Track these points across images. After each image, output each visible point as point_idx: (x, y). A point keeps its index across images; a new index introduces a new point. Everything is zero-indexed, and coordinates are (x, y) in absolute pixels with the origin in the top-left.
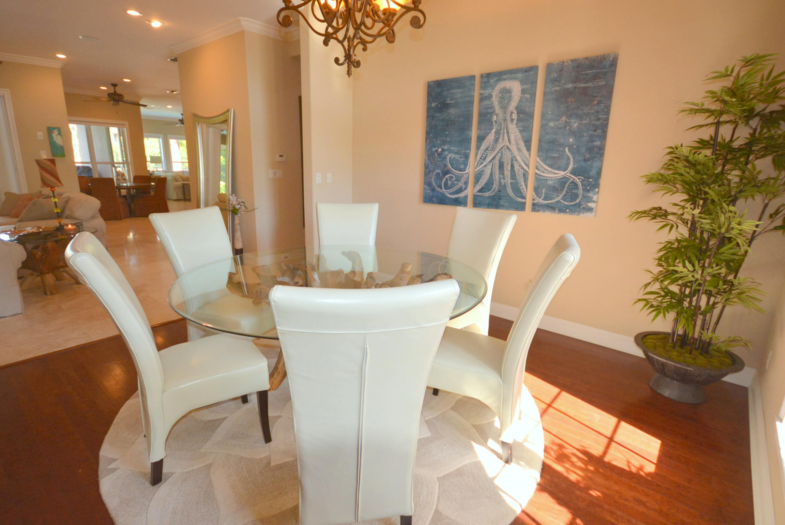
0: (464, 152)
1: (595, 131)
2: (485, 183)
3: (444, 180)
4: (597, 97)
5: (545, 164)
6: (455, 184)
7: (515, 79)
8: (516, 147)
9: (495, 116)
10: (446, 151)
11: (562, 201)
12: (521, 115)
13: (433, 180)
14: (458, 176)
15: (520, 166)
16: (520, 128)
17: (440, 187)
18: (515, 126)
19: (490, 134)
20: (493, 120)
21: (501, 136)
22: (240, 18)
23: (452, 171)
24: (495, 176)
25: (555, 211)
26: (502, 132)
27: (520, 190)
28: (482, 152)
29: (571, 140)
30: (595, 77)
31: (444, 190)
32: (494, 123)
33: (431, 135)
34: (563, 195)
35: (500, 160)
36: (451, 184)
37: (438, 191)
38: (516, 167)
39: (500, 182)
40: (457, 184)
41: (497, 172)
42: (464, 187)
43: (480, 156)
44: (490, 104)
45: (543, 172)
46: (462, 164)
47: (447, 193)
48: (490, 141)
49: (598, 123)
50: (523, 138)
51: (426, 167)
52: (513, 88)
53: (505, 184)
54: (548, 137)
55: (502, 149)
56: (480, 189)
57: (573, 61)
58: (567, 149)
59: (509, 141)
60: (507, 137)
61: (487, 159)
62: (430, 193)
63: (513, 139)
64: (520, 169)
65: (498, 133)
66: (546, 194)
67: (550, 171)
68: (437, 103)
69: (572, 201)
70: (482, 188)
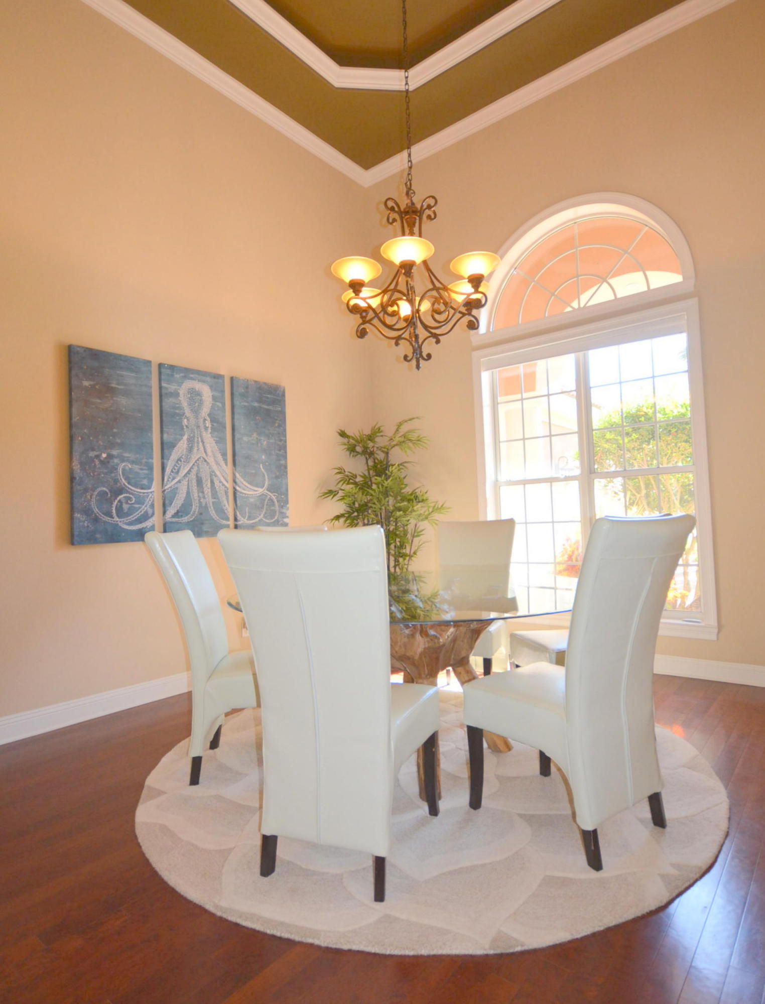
0: (146, 462)
1: (279, 450)
2: (180, 505)
3: (115, 503)
4: (276, 420)
5: (245, 480)
6: (135, 508)
7: (204, 381)
8: (213, 460)
9: (185, 420)
10: (116, 458)
11: (264, 519)
12: (215, 424)
13: (93, 503)
14: (140, 496)
15: (220, 481)
16: (215, 439)
17: (109, 514)
18: (210, 435)
19: (182, 442)
20: (183, 424)
21: (196, 445)
23: (129, 488)
24: (193, 495)
26: (196, 440)
27: (224, 510)
28: (174, 463)
29: (263, 457)
30: (273, 402)
31: (116, 519)
32: (185, 427)
33: (85, 431)
34: (264, 513)
35: (197, 474)
36: (129, 509)
37: (105, 522)
38: (217, 483)
39: (200, 502)
40: (140, 508)
41: (195, 489)
42: (150, 511)
43: (171, 468)
44: (178, 404)
45: (244, 490)
46: (145, 478)
47: (124, 524)
48: (183, 450)
49: (281, 443)
50: (220, 450)
52: (203, 391)
53: (206, 504)
54: (244, 452)
55: (198, 462)
56: (175, 513)
58: (261, 466)
59: (205, 452)
60: (202, 448)
61: (180, 474)
62: (88, 526)
63: (209, 450)
64: (222, 486)
65: (191, 440)
66: (250, 513)
67: (251, 489)
68: (92, 383)
69: (272, 519)
70: (178, 511)
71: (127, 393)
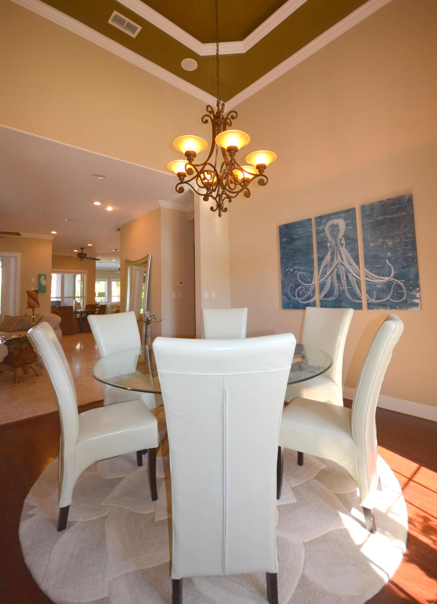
0: (309, 270)
1: (407, 246)
2: (327, 291)
3: (297, 291)
4: (402, 223)
5: (372, 273)
6: (305, 293)
7: (340, 217)
8: (347, 263)
9: (329, 243)
10: (296, 270)
11: (391, 300)
12: (347, 241)
13: (288, 291)
14: (307, 287)
15: (353, 276)
16: (349, 250)
17: (294, 296)
18: (345, 248)
19: (327, 256)
20: (328, 246)
21: (335, 256)
22: (159, 201)
23: (302, 284)
24: (335, 285)
25: (387, 308)
26: (336, 253)
27: (356, 294)
28: (323, 268)
29: (389, 254)
30: (398, 210)
31: (297, 298)
32: (329, 248)
33: (285, 260)
34: (391, 295)
35: (337, 273)
36: (302, 294)
37: (293, 300)
38: (350, 277)
39: (339, 289)
40: (307, 293)
41: (336, 282)
42: (312, 295)
43: (322, 271)
44: (324, 236)
45: (371, 279)
46: (309, 278)
47: (300, 300)
48: (328, 261)
49: (407, 240)
50: (352, 256)
51: (283, 282)
52: (339, 224)
53: (343, 290)
54: (371, 254)
55: (337, 265)
56: (324, 296)
57: (379, 202)
58: (387, 261)
59: (342, 259)
60: (340, 257)
61: (327, 274)
62: (287, 301)
63: (344, 258)
64: (354, 278)
65: (332, 254)
66: (377, 295)
68: (286, 239)
69: (399, 299)
70: (326, 294)
71: (300, 239)
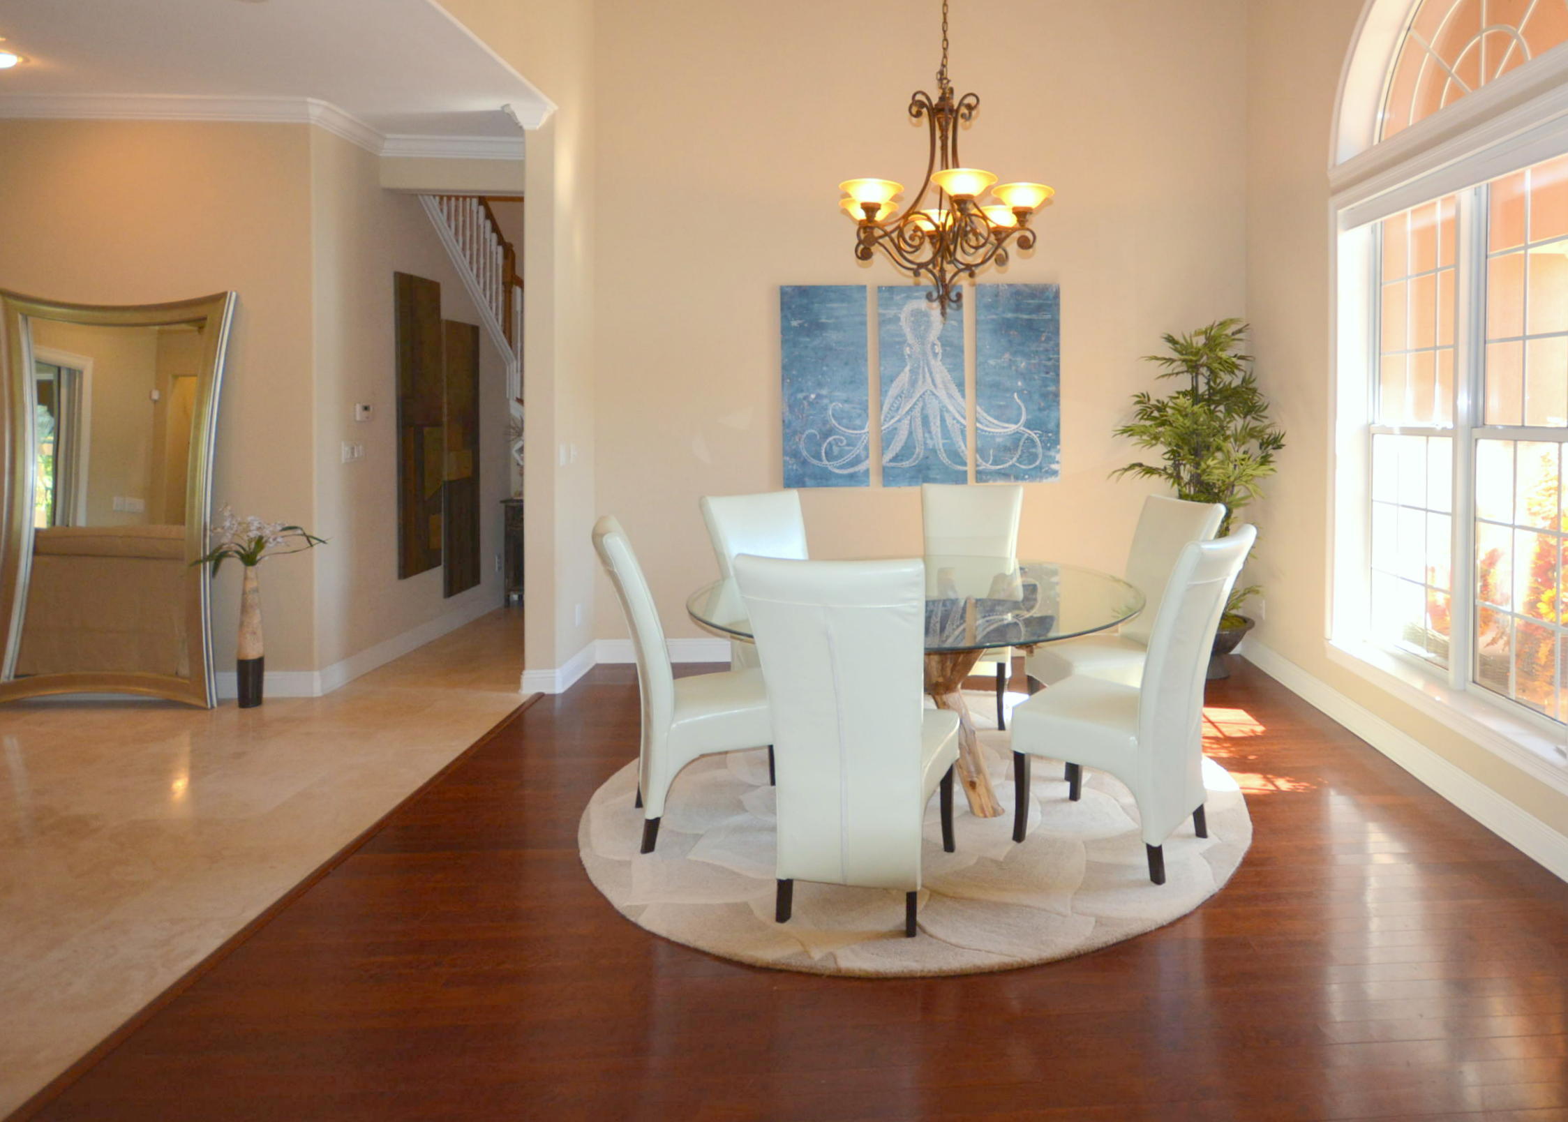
0: (858, 400)
1: (1047, 373)
2: (900, 447)
3: (825, 445)
4: (1044, 332)
5: (989, 415)
6: (846, 450)
8: (944, 392)
9: (908, 348)
10: (825, 398)
11: (1018, 465)
12: (948, 349)
13: (802, 446)
14: (852, 437)
15: (954, 419)
16: (948, 366)
17: (818, 457)
18: (940, 363)
19: (902, 374)
20: (905, 354)
21: (921, 376)
23: (840, 430)
24: (917, 436)
25: (1009, 479)
26: (921, 371)
27: (957, 453)
28: (892, 399)
29: (1020, 384)
30: (1039, 309)
31: (825, 462)
32: (907, 357)
33: (794, 373)
34: (1018, 456)
35: (922, 411)
36: (839, 452)
37: (813, 465)
38: (949, 421)
39: (925, 444)
40: (852, 450)
41: (919, 429)
42: (863, 454)
43: (889, 406)
44: (897, 331)
45: (987, 426)
46: (858, 418)
47: (833, 467)
48: (904, 384)
49: (1049, 363)
50: (954, 379)
51: (786, 425)
52: (931, 311)
53: (934, 445)
54: (989, 379)
55: (923, 397)
56: (893, 457)
57: (1009, 285)
58: (1016, 395)
59: (935, 385)
60: (930, 379)
61: (900, 411)
62: (797, 470)
63: (938, 381)
64: (954, 423)
65: (915, 372)
66: (994, 456)
67: (997, 425)
68: (801, 322)
69: (1030, 464)
70: (897, 454)
71: (836, 327)
